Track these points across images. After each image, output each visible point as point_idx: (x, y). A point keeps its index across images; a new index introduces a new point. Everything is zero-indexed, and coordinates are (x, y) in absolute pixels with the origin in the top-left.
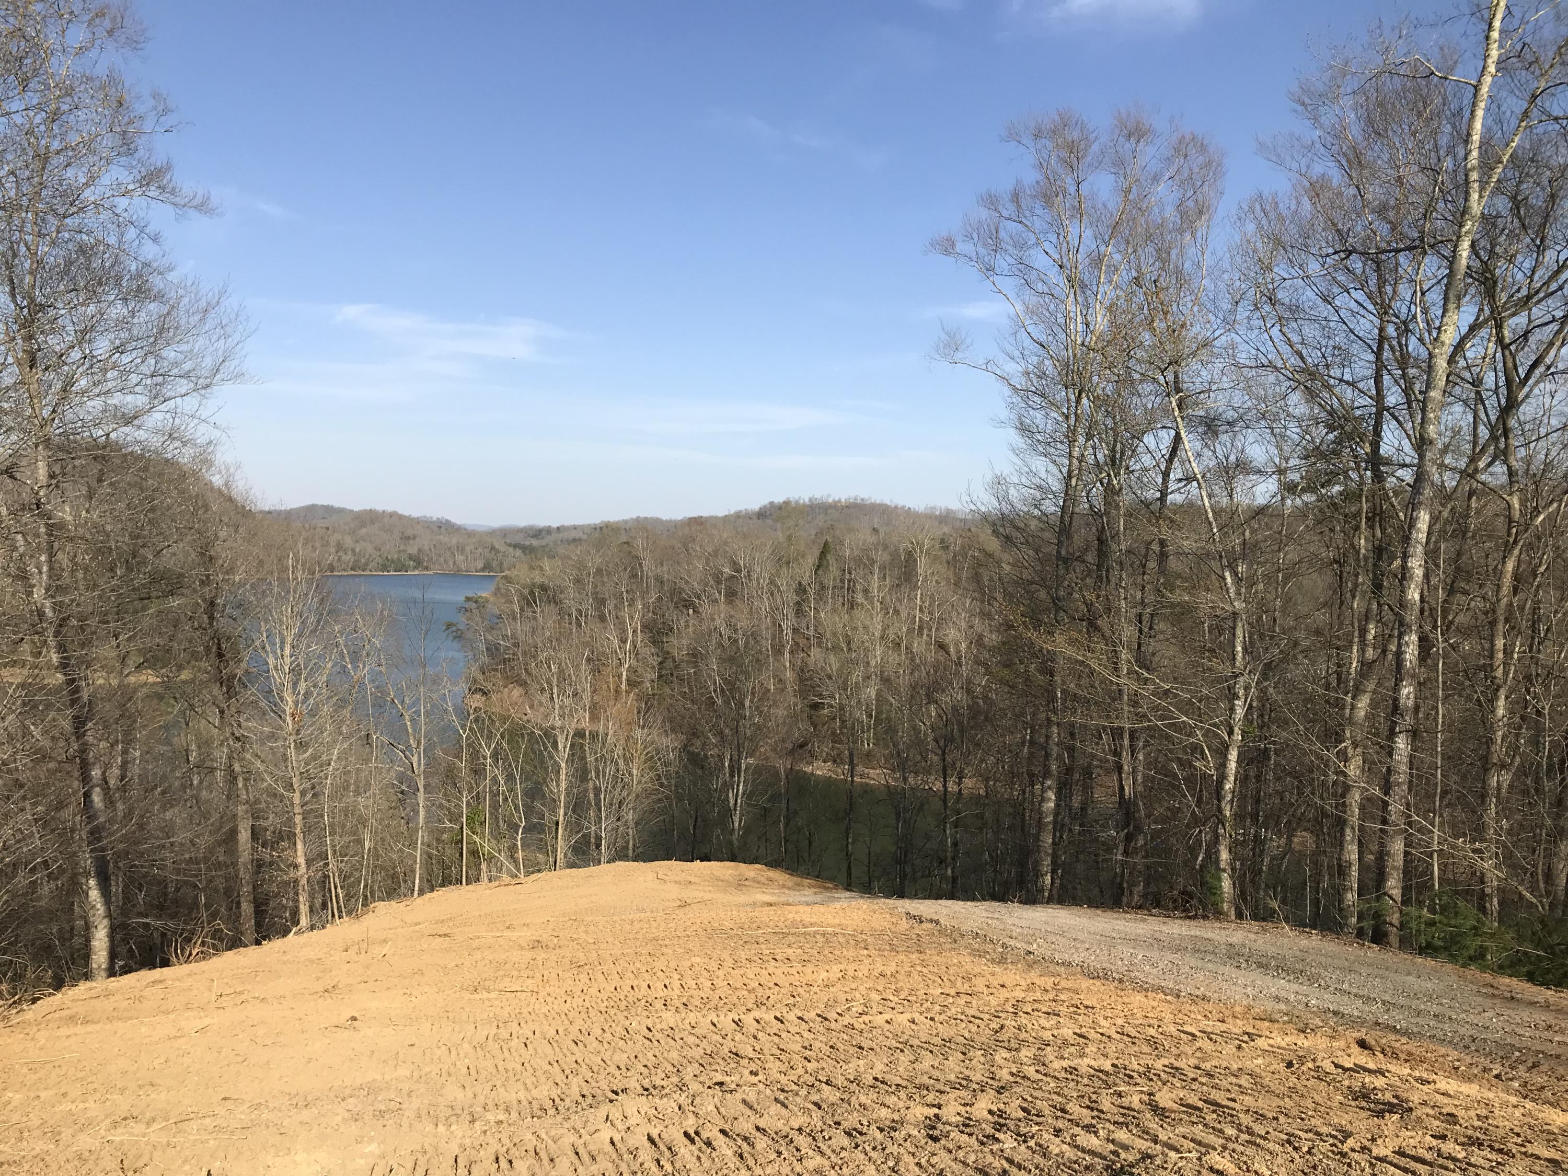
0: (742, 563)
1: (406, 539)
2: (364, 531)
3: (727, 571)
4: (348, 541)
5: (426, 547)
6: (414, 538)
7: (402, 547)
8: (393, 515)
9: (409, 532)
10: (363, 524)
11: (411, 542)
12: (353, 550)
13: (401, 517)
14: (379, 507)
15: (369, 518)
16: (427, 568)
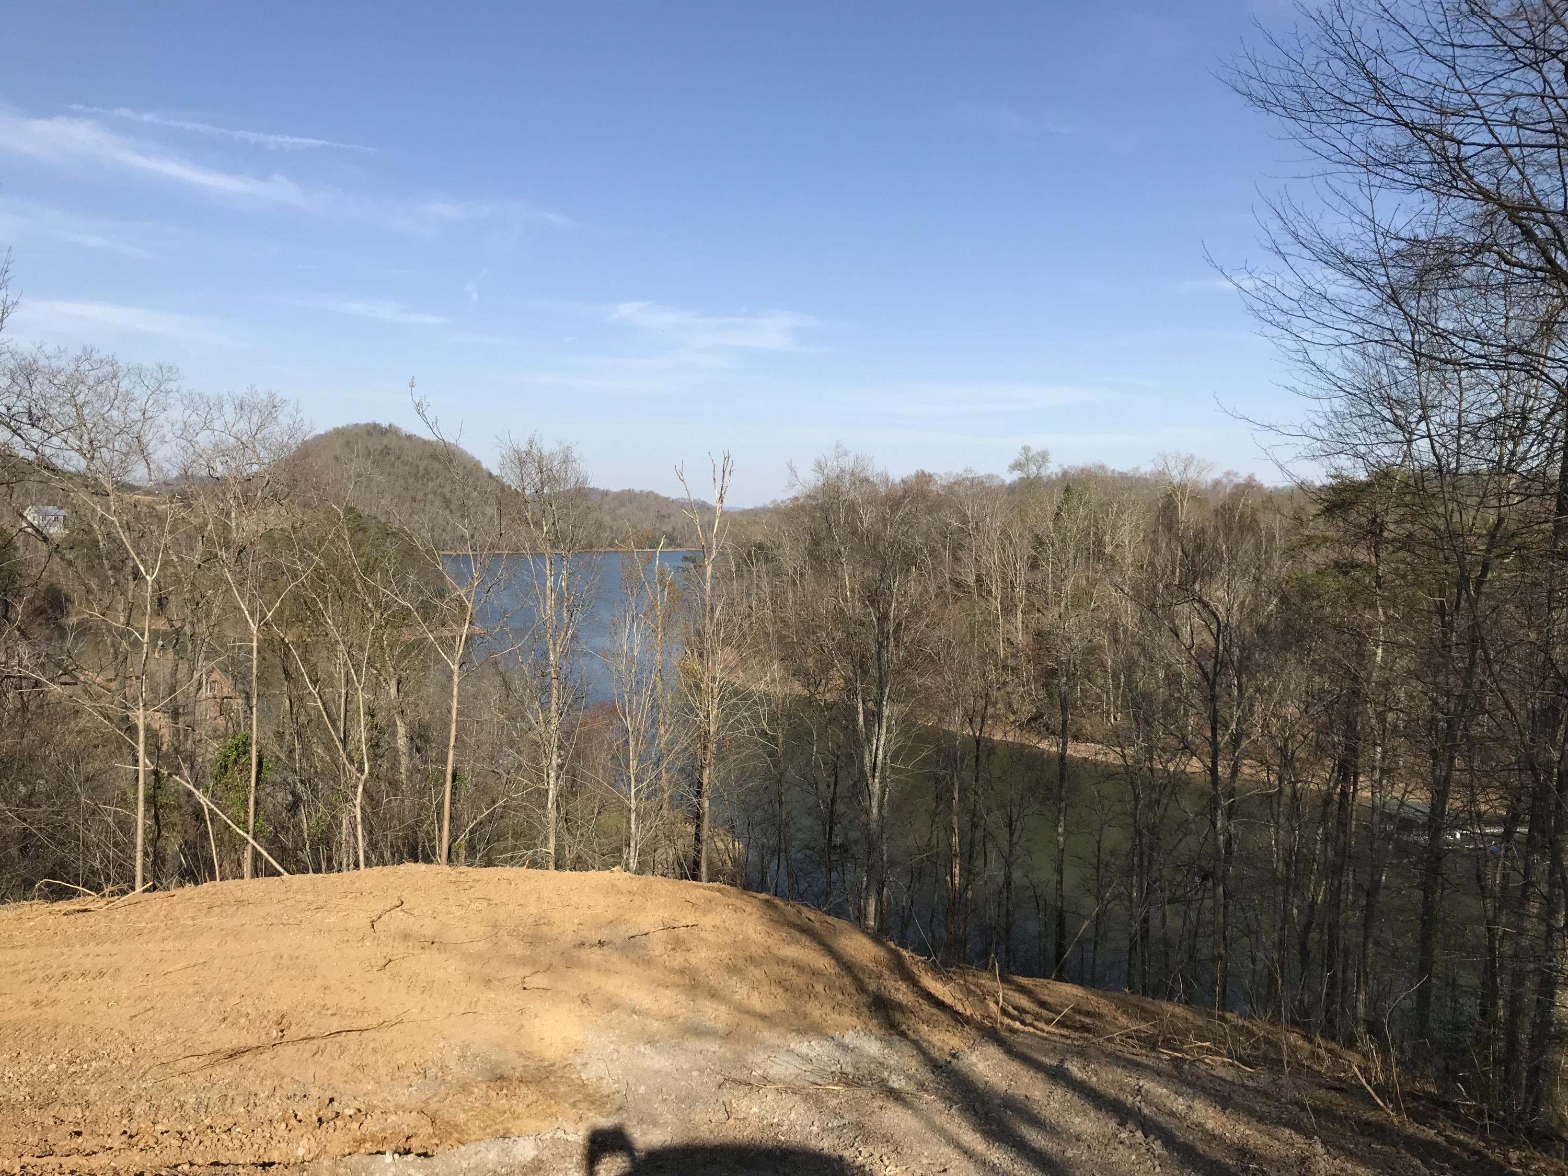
0: (969, 513)
1: (662, 517)
2: (623, 510)
3: (955, 523)
4: (607, 519)
5: (680, 526)
6: (669, 516)
7: (658, 526)
8: (650, 495)
9: (664, 512)
10: (622, 504)
11: (666, 520)
12: (611, 528)
13: (657, 497)
14: (637, 488)
15: (628, 498)
16: (680, 546)
